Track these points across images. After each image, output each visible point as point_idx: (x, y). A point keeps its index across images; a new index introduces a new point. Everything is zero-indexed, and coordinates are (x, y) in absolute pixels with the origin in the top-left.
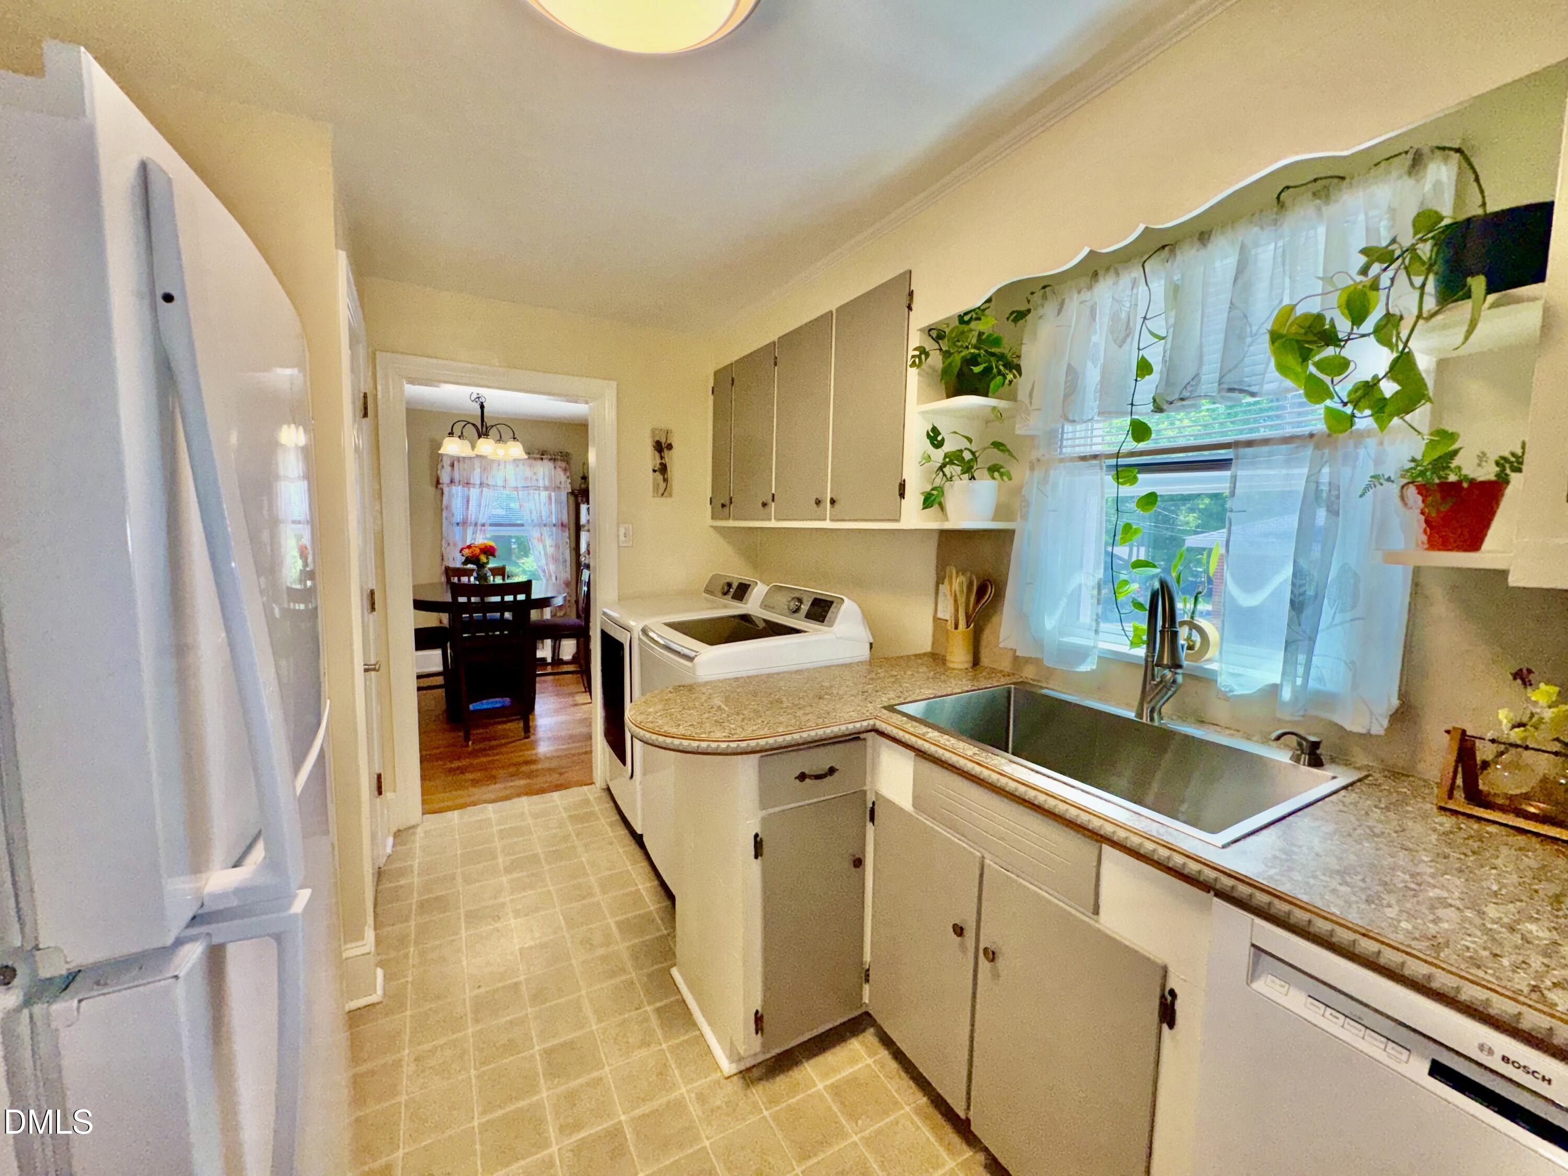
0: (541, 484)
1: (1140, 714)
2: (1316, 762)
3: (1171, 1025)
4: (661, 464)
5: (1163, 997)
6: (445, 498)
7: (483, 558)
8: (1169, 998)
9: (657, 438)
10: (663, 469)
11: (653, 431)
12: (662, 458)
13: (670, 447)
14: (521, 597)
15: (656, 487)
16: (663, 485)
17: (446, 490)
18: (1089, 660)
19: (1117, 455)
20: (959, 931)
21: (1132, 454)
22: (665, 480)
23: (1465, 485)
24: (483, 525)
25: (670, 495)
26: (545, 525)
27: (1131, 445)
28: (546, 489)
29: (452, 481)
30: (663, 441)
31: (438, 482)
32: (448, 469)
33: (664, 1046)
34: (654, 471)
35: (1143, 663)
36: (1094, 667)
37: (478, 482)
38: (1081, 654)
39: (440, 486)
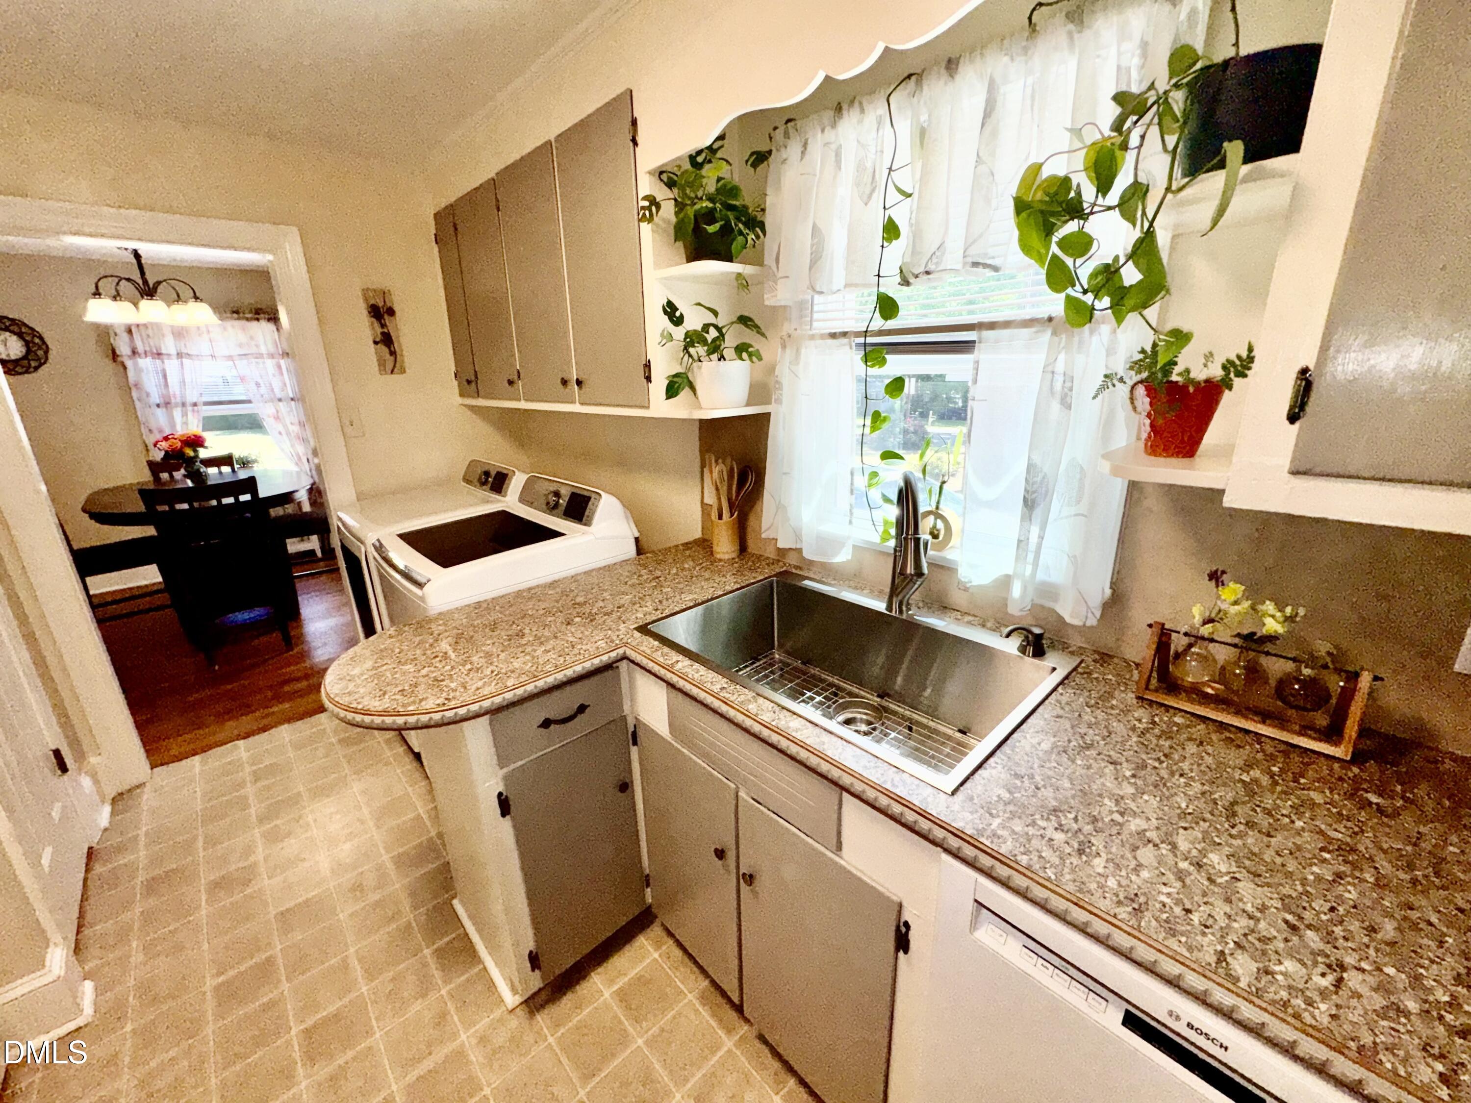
0: (263, 350)
1: (889, 608)
2: (1039, 653)
3: (906, 952)
4: (383, 334)
5: (898, 928)
6: (131, 374)
7: (190, 452)
8: (903, 930)
9: (372, 302)
10: (386, 340)
11: (365, 291)
12: (383, 326)
13: (391, 312)
14: (245, 498)
15: (382, 364)
16: (390, 359)
17: (129, 363)
18: (845, 550)
19: (866, 333)
20: (720, 854)
21: (881, 333)
22: (393, 353)
23: (1191, 389)
24: (195, 405)
25: (403, 371)
26: (280, 400)
27: (878, 323)
28: (272, 356)
29: (134, 352)
30: (381, 304)
31: (114, 355)
32: (125, 336)
33: (443, 992)
34: (376, 343)
35: (892, 551)
36: (850, 557)
37: (173, 352)
38: (837, 544)
39: (119, 359)
